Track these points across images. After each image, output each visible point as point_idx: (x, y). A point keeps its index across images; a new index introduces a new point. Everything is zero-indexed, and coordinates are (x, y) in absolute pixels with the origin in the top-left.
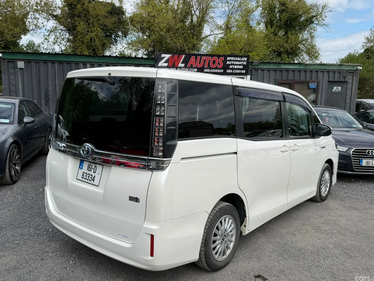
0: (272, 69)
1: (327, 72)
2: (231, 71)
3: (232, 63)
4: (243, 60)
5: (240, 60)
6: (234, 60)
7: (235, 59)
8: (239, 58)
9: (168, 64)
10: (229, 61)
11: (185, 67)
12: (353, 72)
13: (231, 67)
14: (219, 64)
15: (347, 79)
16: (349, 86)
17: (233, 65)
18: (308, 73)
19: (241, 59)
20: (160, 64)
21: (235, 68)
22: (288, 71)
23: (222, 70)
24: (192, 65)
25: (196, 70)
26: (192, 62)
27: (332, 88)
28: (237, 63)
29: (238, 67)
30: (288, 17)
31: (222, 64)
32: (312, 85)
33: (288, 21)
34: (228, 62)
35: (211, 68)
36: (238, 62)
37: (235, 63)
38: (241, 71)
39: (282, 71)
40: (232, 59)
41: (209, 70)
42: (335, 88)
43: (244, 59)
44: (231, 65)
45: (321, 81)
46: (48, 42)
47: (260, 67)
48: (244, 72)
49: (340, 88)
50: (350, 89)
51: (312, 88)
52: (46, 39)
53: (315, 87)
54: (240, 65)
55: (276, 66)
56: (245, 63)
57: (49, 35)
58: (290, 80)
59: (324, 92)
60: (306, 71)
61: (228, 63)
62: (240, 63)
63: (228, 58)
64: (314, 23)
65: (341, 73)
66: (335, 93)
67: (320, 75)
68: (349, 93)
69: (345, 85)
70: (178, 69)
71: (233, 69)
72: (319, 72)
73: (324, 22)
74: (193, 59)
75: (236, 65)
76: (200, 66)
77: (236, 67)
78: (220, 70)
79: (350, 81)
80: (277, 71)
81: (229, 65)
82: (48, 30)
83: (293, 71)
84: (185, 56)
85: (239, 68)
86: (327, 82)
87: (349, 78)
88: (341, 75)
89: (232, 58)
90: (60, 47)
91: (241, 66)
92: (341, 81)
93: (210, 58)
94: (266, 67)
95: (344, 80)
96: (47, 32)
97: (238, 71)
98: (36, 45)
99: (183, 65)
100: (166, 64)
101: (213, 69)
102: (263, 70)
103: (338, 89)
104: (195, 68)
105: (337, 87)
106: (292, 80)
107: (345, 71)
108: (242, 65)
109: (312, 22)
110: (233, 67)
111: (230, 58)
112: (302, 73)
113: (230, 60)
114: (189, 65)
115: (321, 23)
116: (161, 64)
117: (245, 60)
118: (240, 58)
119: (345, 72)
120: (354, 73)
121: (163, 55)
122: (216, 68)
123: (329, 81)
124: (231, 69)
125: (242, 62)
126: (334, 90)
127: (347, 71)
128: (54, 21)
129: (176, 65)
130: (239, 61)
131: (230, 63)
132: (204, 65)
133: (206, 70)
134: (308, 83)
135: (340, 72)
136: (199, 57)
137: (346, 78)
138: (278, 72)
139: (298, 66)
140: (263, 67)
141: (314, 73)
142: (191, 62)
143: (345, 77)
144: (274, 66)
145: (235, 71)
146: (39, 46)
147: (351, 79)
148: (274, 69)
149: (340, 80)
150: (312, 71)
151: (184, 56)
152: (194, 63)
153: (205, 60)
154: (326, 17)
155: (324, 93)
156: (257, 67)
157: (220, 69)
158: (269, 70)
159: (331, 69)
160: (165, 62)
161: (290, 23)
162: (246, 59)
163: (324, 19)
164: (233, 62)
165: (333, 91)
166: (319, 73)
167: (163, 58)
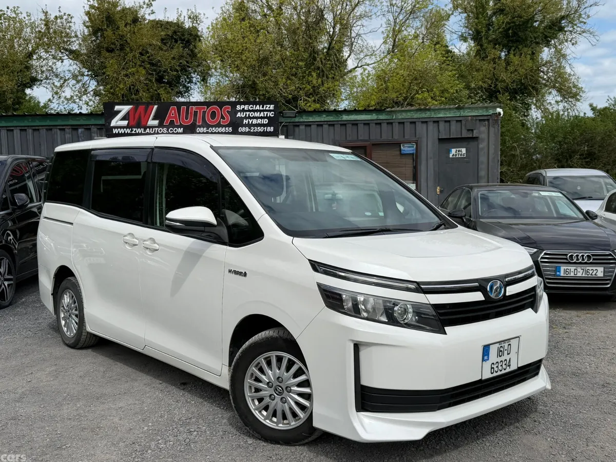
0: (326, 123)
1: (434, 122)
2: (247, 129)
3: (246, 114)
4: (267, 109)
5: (261, 109)
6: (250, 109)
7: (251, 107)
8: (258, 106)
9: (127, 121)
10: (240, 111)
11: (161, 125)
12: (488, 120)
13: (245, 122)
14: (223, 117)
15: (476, 133)
16: (482, 145)
17: (250, 118)
18: (396, 126)
19: (263, 107)
20: (113, 123)
21: (253, 123)
22: (357, 124)
23: (230, 128)
24: (172, 122)
25: (181, 130)
26: (173, 117)
27: (449, 152)
28: (257, 114)
29: (259, 121)
30: (508, 23)
31: (228, 119)
32: (407, 149)
33: (509, 29)
34: (239, 113)
35: (208, 126)
36: (259, 113)
37: (252, 114)
38: (265, 128)
39: (345, 125)
40: (245, 109)
41: (205, 130)
42: (453, 151)
43: (269, 107)
44: (246, 118)
45: (425, 140)
46: (60, 97)
47: (301, 120)
48: (271, 129)
49: (464, 150)
50: (486, 150)
51: (407, 152)
52: (57, 93)
53: (413, 150)
54: (261, 118)
55: (332, 118)
56: (272, 114)
57: (61, 86)
58: (361, 140)
59: (431, 158)
60: (392, 123)
61: (239, 115)
62: (262, 114)
63: (238, 107)
64: (566, 29)
65: (463, 122)
66: (455, 160)
67: (421, 128)
68: (483, 159)
69: (473, 144)
70: (148, 129)
71: (249, 126)
72: (417, 123)
73: (584, 27)
74: (173, 111)
75: (254, 118)
76: (188, 122)
77: (255, 121)
78: (227, 128)
79: (484, 136)
80: (347, 125)
81: (242, 119)
82: (61, 78)
83: (367, 124)
84: (158, 107)
85: (261, 124)
86: (437, 141)
87: (481, 131)
88: (463, 127)
89: (246, 107)
90: (79, 107)
91: (265, 120)
92: (463, 136)
93: (204, 108)
94: (314, 120)
95: (471, 136)
96: (59, 81)
97: (260, 129)
98: (42, 104)
99: (156, 122)
100: (125, 123)
101: (212, 126)
102: (308, 125)
103: (460, 153)
104: (178, 127)
105: (458, 149)
106: (366, 141)
107: (470, 117)
108: (267, 117)
109: (561, 29)
110: (249, 122)
111: (243, 107)
112: (384, 126)
113: (243, 110)
114: (167, 123)
115: (579, 29)
116: (116, 122)
117: (271, 109)
118: (261, 106)
119: (471, 120)
120: (491, 121)
121: (117, 108)
122: (219, 125)
123: (439, 139)
124: (246, 126)
125: (266, 113)
126: (453, 155)
127: (475, 118)
128: (71, 61)
129: (143, 123)
130: (260, 111)
131: (242, 116)
132: (195, 120)
133: (199, 130)
134: (398, 145)
135: (461, 121)
136: (184, 109)
137: (475, 131)
138: (337, 127)
139: (374, 115)
140: (307, 119)
141: (408, 126)
142: (170, 117)
143: (472, 130)
144: (328, 117)
145: (254, 129)
146: (46, 106)
147: (486, 131)
148: (329, 123)
149: (461, 135)
150: (403, 123)
151: (156, 107)
152: (175, 117)
153: (196, 113)
154: (589, 17)
155: (431, 162)
156: (297, 120)
157: (225, 126)
158: (320, 125)
159: (441, 116)
160: (123, 119)
161: (515, 34)
162: (272, 107)
163: (584, 20)
164: (248, 113)
165: (451, 156)
166: (419, 125)
167: (119, 112)
